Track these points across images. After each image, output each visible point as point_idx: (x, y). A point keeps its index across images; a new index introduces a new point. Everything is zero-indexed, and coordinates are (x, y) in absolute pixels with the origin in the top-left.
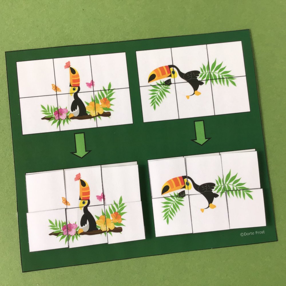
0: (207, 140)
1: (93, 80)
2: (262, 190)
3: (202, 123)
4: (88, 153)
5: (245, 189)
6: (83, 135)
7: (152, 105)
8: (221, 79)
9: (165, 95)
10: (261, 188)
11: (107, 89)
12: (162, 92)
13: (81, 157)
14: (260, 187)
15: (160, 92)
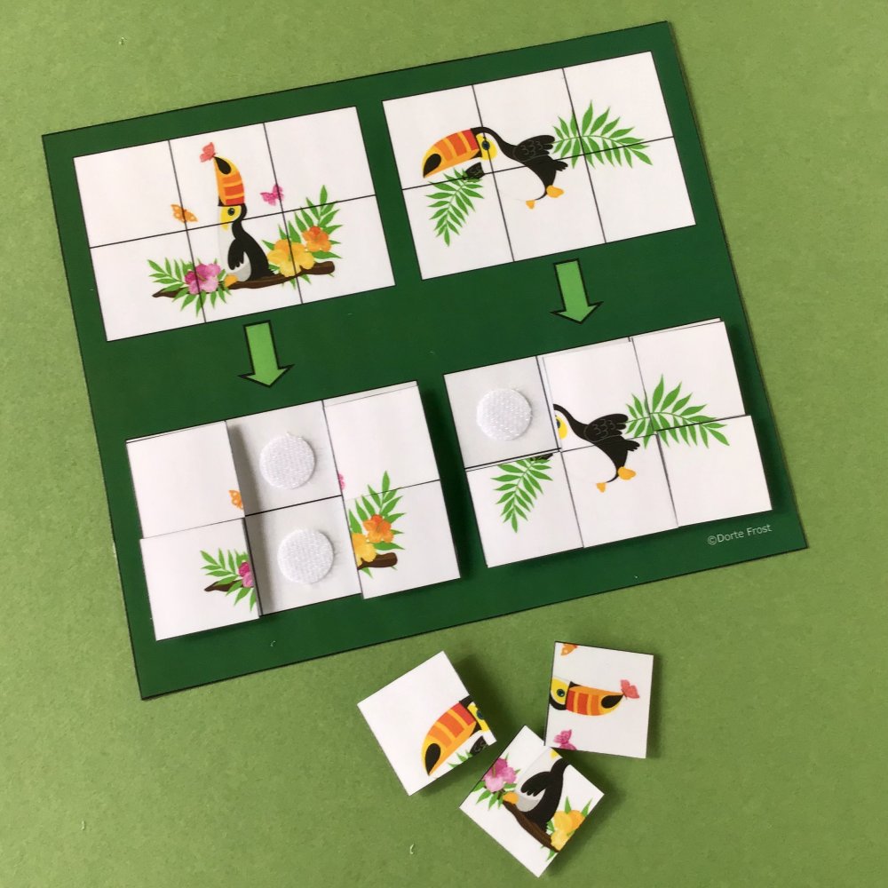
0: (592, 308)
1: (279, 185)
2: (749, 418)
3: (574, 266)
4: (284, 373)
5: (706, 420)
6: (266, 326)
7: (440, 233)
8: (612, 151)
9: (470, 204)
10: (747, 414)
11: (319, 204)
12: (461, 198)
13: (269, 384)
14: (744, 413)
15: (458, 198)
